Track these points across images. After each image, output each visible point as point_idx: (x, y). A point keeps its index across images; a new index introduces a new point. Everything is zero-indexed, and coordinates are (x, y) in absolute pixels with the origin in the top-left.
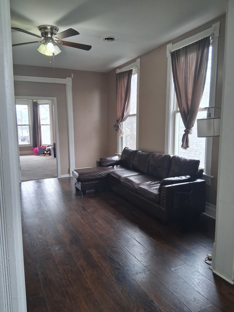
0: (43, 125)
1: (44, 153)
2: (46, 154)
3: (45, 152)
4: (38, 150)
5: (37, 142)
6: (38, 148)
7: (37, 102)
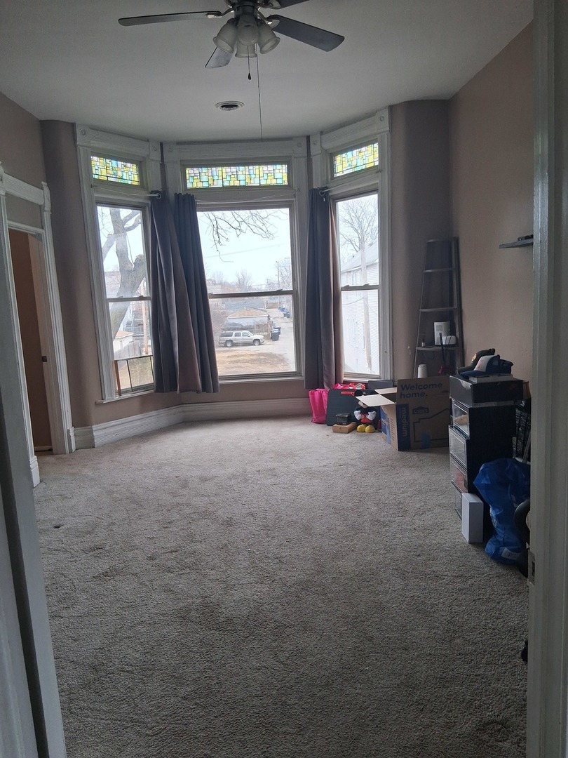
0: (348, 288)
1: (351, 419)
2: (359, 422)
3: (357, 415)
4: (325, 398)
5: (325, 365)
6: (324, 392)
7: (326, 188)
